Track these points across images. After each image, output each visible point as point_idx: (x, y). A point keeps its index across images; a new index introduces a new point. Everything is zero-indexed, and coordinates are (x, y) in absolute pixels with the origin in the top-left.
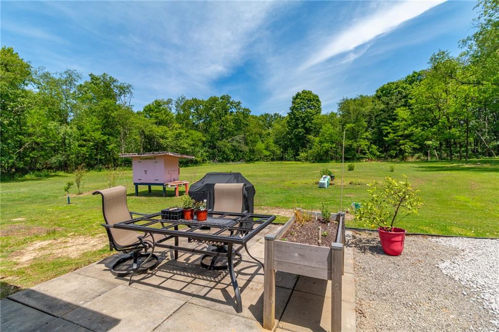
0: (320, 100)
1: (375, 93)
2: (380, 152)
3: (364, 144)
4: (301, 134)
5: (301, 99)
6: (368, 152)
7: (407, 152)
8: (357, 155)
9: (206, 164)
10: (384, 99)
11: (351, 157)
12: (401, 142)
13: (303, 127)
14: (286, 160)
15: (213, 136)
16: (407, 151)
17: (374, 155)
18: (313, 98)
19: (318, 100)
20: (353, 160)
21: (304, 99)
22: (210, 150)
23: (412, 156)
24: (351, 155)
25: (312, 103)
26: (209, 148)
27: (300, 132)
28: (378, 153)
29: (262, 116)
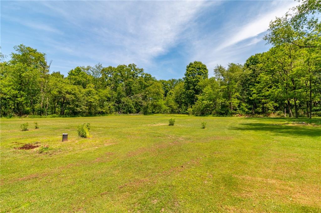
0: (207, 68)
1: (246, 62)
2: (248, 109)
3: (235, 102)
4: (192, 94)
5: (193, 67)
6: (238, 108)
7: (270, 110)
8: (230, 111)
9: (112, 115)
10: (251, 66)
11: (224, 112)
12: (263, 101)
13: (193, 89)
14: (180, 113)
15: (119, 94)
16: (270, 108)
17: (244, 111)
18: (202, 67)
19: (205, 69)
20: (227, 115)
21: (194, 68)
22: (116, 105)
23: (274, 113)
24: (225, 111)
25: (201, 70)
26: (115, 103)
27: (191, 93)
28: (247, 110)
29: (170, 80)
